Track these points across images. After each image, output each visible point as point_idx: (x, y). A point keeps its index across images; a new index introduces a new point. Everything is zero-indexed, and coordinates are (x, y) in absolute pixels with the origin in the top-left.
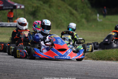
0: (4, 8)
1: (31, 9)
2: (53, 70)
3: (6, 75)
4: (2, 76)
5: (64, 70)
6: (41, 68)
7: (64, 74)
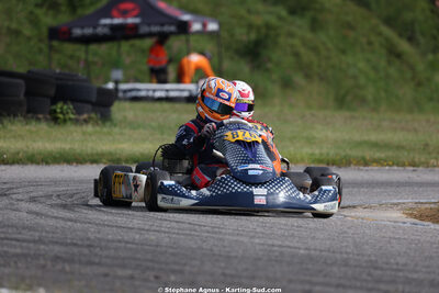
0: (144, 29)
1: (243, 35)
2: (325, 263)
3: (152, 278)
4: (137, 283)
5: (366, 261)
6: (281, 253)
7: (364, 276)
